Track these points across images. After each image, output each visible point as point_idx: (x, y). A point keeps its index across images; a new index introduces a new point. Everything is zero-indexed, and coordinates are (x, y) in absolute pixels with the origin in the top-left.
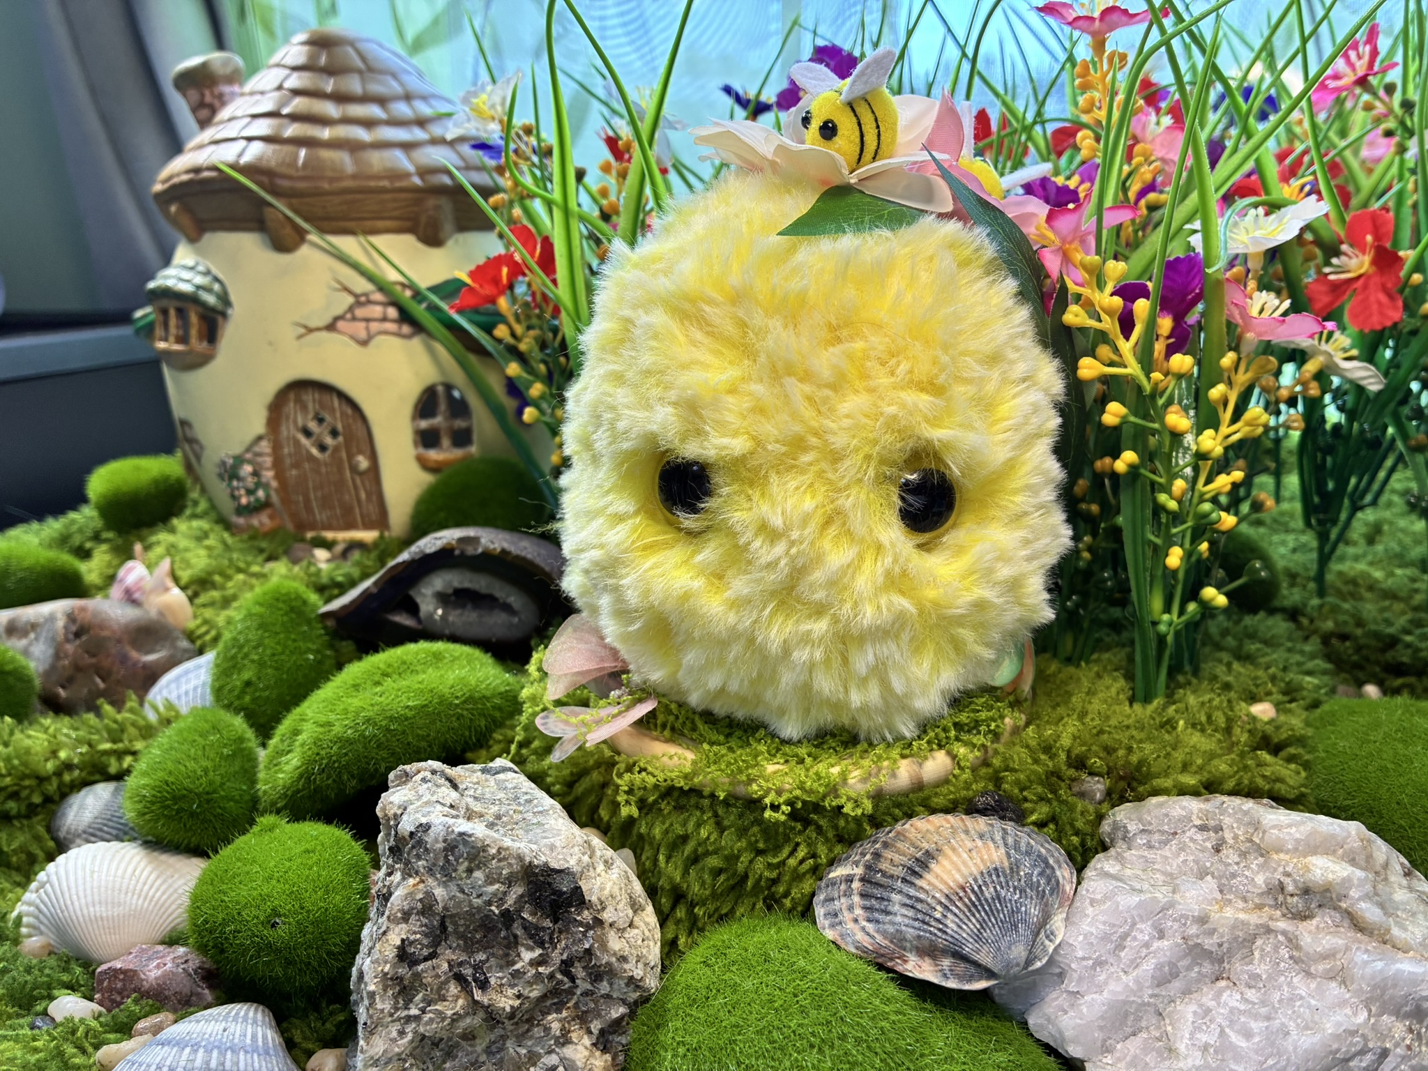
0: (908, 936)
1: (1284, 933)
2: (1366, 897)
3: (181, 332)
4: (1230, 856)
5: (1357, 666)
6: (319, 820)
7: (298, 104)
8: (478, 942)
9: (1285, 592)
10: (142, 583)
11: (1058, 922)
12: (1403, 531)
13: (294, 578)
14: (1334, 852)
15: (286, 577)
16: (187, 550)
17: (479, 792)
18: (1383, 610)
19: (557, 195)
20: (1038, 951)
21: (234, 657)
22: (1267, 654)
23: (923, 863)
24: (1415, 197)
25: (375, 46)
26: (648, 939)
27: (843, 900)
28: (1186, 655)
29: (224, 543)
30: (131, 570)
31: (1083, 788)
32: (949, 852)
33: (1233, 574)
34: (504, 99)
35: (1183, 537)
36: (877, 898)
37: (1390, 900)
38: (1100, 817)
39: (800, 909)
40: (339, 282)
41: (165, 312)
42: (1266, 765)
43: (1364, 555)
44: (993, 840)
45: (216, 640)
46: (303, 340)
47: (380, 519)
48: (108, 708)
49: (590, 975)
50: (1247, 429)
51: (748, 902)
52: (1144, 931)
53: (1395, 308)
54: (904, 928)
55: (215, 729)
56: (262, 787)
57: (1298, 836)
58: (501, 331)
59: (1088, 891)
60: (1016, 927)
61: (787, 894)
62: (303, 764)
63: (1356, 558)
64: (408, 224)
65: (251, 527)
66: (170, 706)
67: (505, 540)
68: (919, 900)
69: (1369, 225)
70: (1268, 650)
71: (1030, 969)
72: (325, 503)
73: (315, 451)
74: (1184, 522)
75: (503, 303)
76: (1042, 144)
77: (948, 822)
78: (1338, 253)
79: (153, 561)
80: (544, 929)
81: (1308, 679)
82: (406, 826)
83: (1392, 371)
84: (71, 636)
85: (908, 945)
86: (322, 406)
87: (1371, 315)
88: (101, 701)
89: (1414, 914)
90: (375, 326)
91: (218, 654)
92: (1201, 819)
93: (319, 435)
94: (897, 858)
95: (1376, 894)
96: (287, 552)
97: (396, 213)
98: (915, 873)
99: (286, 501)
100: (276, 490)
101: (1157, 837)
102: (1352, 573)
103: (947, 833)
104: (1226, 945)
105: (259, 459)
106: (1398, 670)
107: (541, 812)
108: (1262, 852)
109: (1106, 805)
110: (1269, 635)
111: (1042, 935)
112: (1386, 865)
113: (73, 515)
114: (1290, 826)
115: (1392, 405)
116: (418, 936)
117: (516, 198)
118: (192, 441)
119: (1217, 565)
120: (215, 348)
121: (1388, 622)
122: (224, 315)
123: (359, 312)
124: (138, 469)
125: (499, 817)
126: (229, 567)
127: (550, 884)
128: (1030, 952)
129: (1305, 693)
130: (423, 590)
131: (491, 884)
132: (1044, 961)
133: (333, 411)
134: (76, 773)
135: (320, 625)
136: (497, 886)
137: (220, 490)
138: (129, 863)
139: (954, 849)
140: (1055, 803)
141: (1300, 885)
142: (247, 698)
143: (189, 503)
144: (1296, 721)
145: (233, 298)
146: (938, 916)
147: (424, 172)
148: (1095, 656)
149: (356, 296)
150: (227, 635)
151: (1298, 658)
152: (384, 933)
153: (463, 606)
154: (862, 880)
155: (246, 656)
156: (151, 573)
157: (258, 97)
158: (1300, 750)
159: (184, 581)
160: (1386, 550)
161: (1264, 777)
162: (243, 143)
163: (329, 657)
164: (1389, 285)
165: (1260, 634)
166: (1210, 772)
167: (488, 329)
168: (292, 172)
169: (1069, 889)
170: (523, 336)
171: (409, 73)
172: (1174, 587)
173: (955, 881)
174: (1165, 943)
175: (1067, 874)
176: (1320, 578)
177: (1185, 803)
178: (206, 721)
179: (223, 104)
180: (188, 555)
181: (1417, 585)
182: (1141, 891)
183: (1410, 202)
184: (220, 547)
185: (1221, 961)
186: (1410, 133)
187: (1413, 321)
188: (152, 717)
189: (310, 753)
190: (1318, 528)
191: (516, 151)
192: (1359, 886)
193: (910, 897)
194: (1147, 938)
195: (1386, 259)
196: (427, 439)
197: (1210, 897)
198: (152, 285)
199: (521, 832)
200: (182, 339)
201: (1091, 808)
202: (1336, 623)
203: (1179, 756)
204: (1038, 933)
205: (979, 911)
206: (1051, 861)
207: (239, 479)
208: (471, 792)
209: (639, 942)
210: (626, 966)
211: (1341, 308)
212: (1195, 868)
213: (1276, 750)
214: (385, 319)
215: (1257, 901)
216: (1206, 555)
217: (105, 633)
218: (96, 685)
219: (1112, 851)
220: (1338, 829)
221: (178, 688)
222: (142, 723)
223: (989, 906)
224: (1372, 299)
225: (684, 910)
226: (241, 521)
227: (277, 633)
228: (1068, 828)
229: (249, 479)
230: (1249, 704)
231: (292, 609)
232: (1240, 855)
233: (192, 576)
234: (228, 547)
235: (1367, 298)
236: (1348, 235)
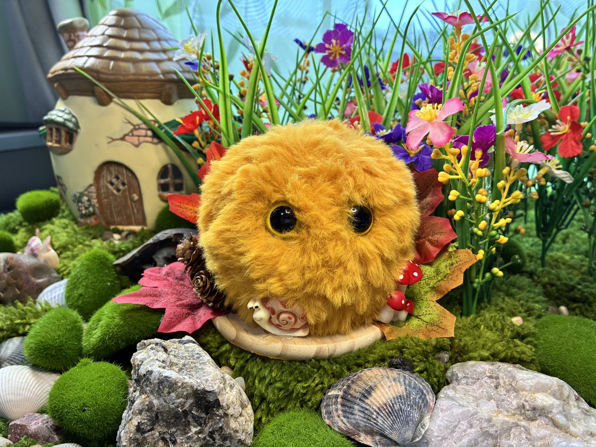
0: (361, 425)
1: (524, 427)
2: (560, 413)
3: (58, 139)
4: (502, 391)
5: (557, 298)
6: (107, 361)
7: (111, 42)
8: (173, 423)
9: (528, 264)
10: (38, 247)
11: (426, 420)
12: (578, 237)
13: (103, 248)
14: (547, 391)
15: (100, 248)
16: (58, 233)
17: (177, 353)
18: (569, 274)
19: (221, 88)
20: (417, 433)
21: (75, 283)
22: (519, 294)
23: (368, 392)
24: (589, 98)
25: (146, 17)
26: (248, 421)
27: (334, 406)
28: (485, 294)
29: (74, 230)
30: (34, 240)
31: (439, 356)
32: (380, 387)
33: (506, 260)
34: (199, 45)
35: (485, 245)
36: (348, 407)
37: (570, 413)
38: (446, 369)
39: (315, 406)
40: (127, 119)
41: (51, 129)
42: (518, 346)
43: (561, 249)
44: (399, 381)
45: (69, 273)
46: (111, 144)
47: (143, 222)
48: (19, 304)
49: (221, 438)
50: (514, 200)
51: (293, 402)
52: (464, 424)
53: (579, 148)
54: (359, 421)
55: (64, 317)
56: (84, 344)
57: (531, 384)
58: (196, 144)
59: (440, 405)
60: (408, 423)
61: (309, 400)
62: (101, 335)
63: (558, 250)
64: (157, 95)
65: (86, 223)
66: (47, 303)
68: (367, 410)
69: (569, 112)
70: (520, 292)
71: (414, 441)
72: (119, 214)
73: (115, 192)
74: (485, 239)
75: (197, 132)
76: (430, 70)
77: (380, 372)
78: (555, 123)
79: (44, 237)
80: (202, 418)
81: (537, 305)
82: (142, 371)
83: (576, 173)
84: (6, 270)
85: (361, 429)
86: (118, 171)
87: (568, 151)
88: (17, 301)
89: (579, 420)
90: (142, 139)
91: (68, 281)
92: (490, 373)
93: (117, 185)
94: (358, 389)
95: (564, 411)
96: (101, 236)
97: (152, 90)
98: (365, 396)
99: (102, 212)
100: (98, 208)
101: (470, 380)
102: (556, 257)
103: (379, 378)
104: (499, 432)
105: (91, 194)
106: (575, 300)
107: (203, 363)
108: (516, 390)
109: (449, 364)
110: (520, 285)
111: (420, 426)
112: (568, 397)
113: (11, 214)
114: (528, 379)
115: (576, 188)
116: (146, 421)
117: (204, 86)
118: (62, 185)
119: (500, 256)
120: (72, 146)
121: (571, 279)
122: (76, 132)
123: (135, 133)
124: (39, 196)
125: (184, 365)
126: (76, 242)
127: (205, 398)
128: (414, 434)
129: (535, 311)
130: (159, 256)
131: (179, 398)
132: (420, 438)
133: (123, 175)
134: (5, 333)
135: (113, 270)
136: (181, 400)
137: (74, 207)
138: (25, 376)
139: (382, 386)
140: (427, 363)
141: (532, 406)
142: (80, 302)
143: (61, 211)
144: (531, 326)
145: (80, 125)
146: (374, 417)
147: (165, 73)
149: (134, 126)
150: (73, 273)
151: (532, 295)
152: (131, 419)
154: (342, 398)
155: (81, 283)
156: (42, 242)
157: (94, 38)
158: (533, 339)
159: (56, 247)
160: (571, 247)
161: (517, 352)
162: (86, 58)
163: (117, 283)
164: (577, 138)
165: (517, 284)
166: (494, 349)
167: (190, 142)
168: (107, 72)
169: (432, 404)
170: (205, 147)
171: (160, 29)
172: (480, 266)
173: (382, 401)
174: (473, 430)
175: (431, 397)
176: (542, 258)
177: (483, 366)
178: (61, 314)
179: (79, 40)
180: (59, 235)
181: (583, 263)
182: (463, 406)
183: (586, 100)
184: (72, 231)
185: (496, 438)
186: (588, 72)
187: (586, 152)
188: (39, 308)
189: (105, 330)
190: (543, 238)
191: (204, 66)
192: (557, 408)
193: (363, 407)
194: (465, 428)
195: (576, 127)
196: (163, 188)
197: (493, 410)
198: (46, 118)
199: (193, 373)
200: (58, 142)
201: (442, 365)
202: (549, 279)
203: (481, 342)
204: (418, 425)
205: (392, 416)
206: (425, 391)
207: (82, 202)
208: (173, 353)
209: (244, 423)
210: (238, 435)
211: (556, 147)
212: (487, 395)
213: (522, 338)
214: (146, 136)
215: (513, 412)
216: (494, 253)
217: (20, 270)
218: (16, 292)
219: (451, 385)
220: (549, 381)
221: (51, 295)
222: (34, 311)
223: (397, 413)
224: (569, 143)
225: (265, 405)
226: (82, 220)
227: (94, 273)
228: (432, 373)
229: (86, 203)
230: (511, 317)
231: (101, 263)
232: (506, 391)
233: (60, 245)
234: (76, 232)
235: (567, 143)
236: (560, 116)
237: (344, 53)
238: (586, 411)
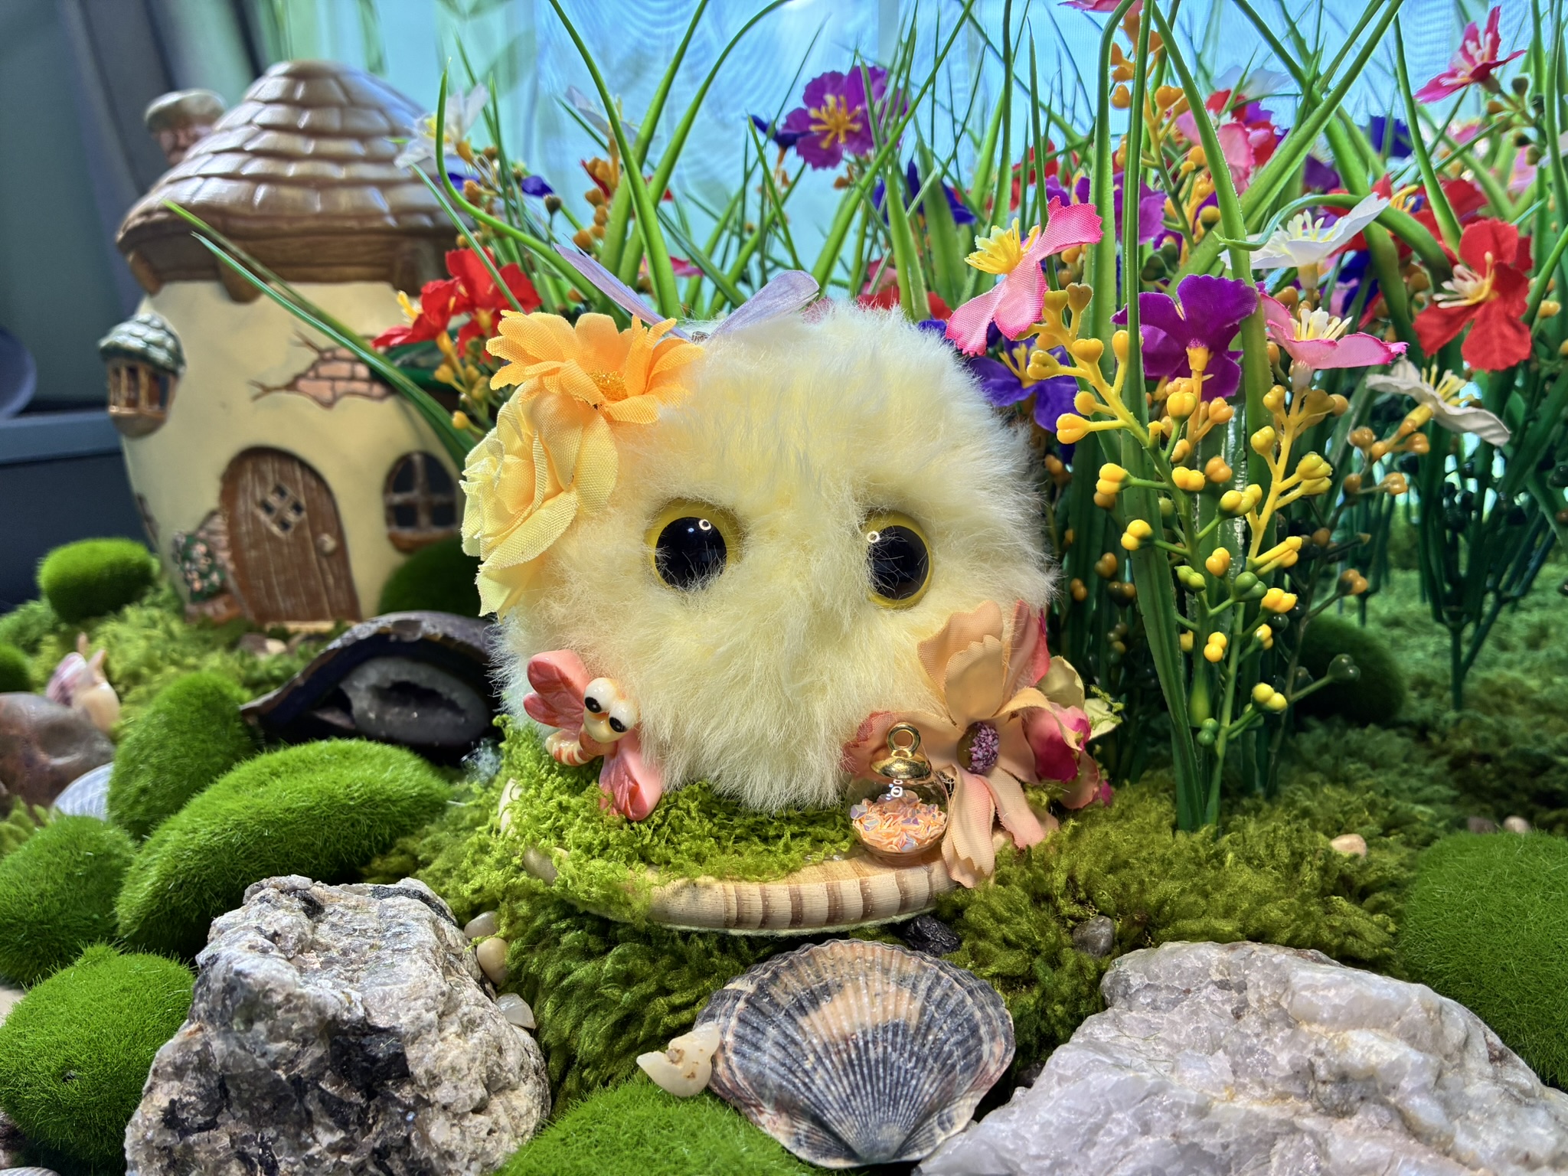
1: (1312, 1134)
2: (1423, 1089)
3: (131, 394)
4: (1251, 1023)
5: (1500, 794)
7: (268, 139)
8: (266, 1114)
9: (1412, 705)
10: (78, 677)
14: (1388, 1025)
15: (216, 671)
16: (128, 640)
18: (1539, 725)
20: (920, 1138)
21: (133, 760)
22: (1368, 776)
23: (814, 998)
25: (364, 80)
28: (1257, 773)
29: (170, 633)
30: (70, 663)
31: (1087, 932)
32: (851, 991)
37: (1461, 1094)
38: (1104, 967)
40: (301, 336)
41: (117, 372)
42: (1341, 914)
43: (1521, 661)
46: (260, 401)
47: (350, 609)
50: (1307, 484)
52: (1122, 1123)
53: (1521, 342)
57: (1337, 1001)
58: (443, 372)
62: (160, 880)
63: (1510, 665)
64: (382, 271)
65: (203, 615)
67: (452, 625)
69: (1488, 240)
70: (1373, 772)
72: (289, 590)
73: (275, 529)
78: (1449, 277)
79: (92, 652)
80: (351, 1105)
81: (1420, 808)
86: (283, 477)
87: (1493, 351)
89: (1492, 1116)
90: (341, 386)
92: (1221, 973)
93: (281, 511)
95: (1440, 1086)
97: (367, 258)
99: (244, 587)
100: (234, 574)
101: (1164, 995)
102: (1501, 682)
104: (1233, 1148)
105: (215, 538)
106: (1551, 799)
107: (403, 951)
108: (1291, 1021)
109: (1111, 953)
110: (1376, 755)
111: (936, 1118)
114: (1327, 987)
116: (193, 1098)
117: (491, 235)
119: (1296, 659)
120: (165, 412)
121: (1539, 740)
122: (175, 374)
123: (324, 370)
124: (93, 551)
125: (346, 952)
126: (162, 658)
127: (362, 1047)
128: (909, 1138)
129: (1417, 826)
130: (356, 683)
131: (278, 1040)
133: (294, 482)
135: (238, 724)
136: (285, 1044)
137: (176, 573)
141: (1334, 1069)
142: (140, 809)
143: (150, 590)
144: (1391, 860)
145: (186, 354)
147: (399, 212)
148: (1147, 774)
149: (320, 351)
151: (1414, 782)
152: (150, 1090)
153: (404, 703)
155: (148, 757)
156: (86, 665)
157: (227, 134)
158: (1391, 897)
159: (115, 676)
160: (1549, 655)
162: (199, 181)
164: (1514, 314)
165: (1366, 752)
166: (1257, 919)
168: (247, 212)
171: (398, 106)
174: (1150, 1141)
176: (1457, 686)
177: (1204, 952)
179: (193, 143)
182: (1127, 1068)
184: (163, 636)
185: (1227, 1169)
187: (1552, 363)
190: (1451, 623)
192: (1413, 1074)
194: (1126, 1132)
195: (1509, 281)
196: (400, 516)
197: (1216, 1081)
198: (105, 343)
200: (132, 403)
201: (1091, 962)
202: (1475, 741)
203: (1220, 898)
204: (929, 1116)
206: (984, 1030)
207: (191, 560)
208: (334, 919)
212: (1206, 1039)
213: (1360, 894)
214: (353, 378)
215: (1279, 1087)
216: (1269, 643)
217: (14, 732)
219: (1110, 1012)
220: (1393, 995)
221: (84, 796)
224: (1494, 332)
226: (191, 608)
227: (183, 733)
229: (203, 561)
230: (1332, 837)
231: (206, 706)
232: (1262, 1024)
233: (124, 669)
234: (171, 636)
235: (1487, 331)
236: (1463, 254)
237: (857, 127)
238: (1523, 1092)
